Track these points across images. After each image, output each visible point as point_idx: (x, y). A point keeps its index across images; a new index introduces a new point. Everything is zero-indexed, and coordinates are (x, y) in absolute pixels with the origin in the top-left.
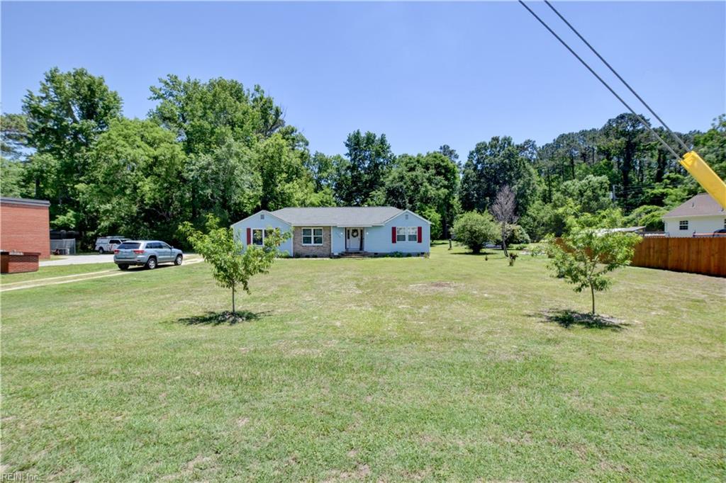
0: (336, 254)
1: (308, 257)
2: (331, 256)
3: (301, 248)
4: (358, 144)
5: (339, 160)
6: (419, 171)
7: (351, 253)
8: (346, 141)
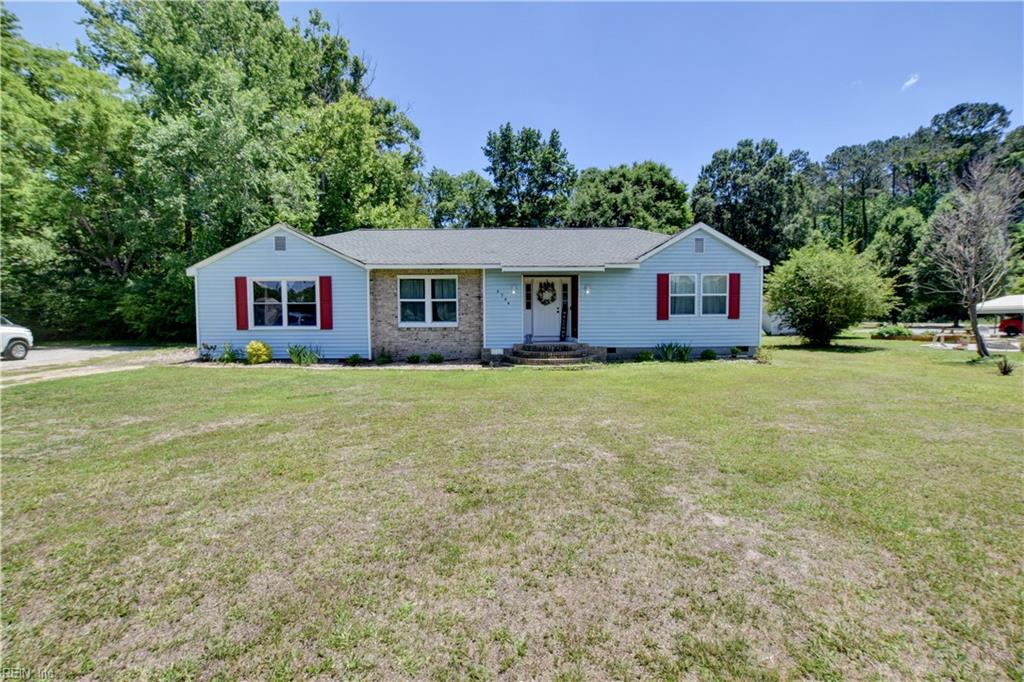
0: (497, 351)
1: (414, 360)
2: (483, 359)
3: (397, 333)
4: (506, 151)
5: (474, 180)
6: (628, 191)
7: (545, 349)
8: (484, 145)
